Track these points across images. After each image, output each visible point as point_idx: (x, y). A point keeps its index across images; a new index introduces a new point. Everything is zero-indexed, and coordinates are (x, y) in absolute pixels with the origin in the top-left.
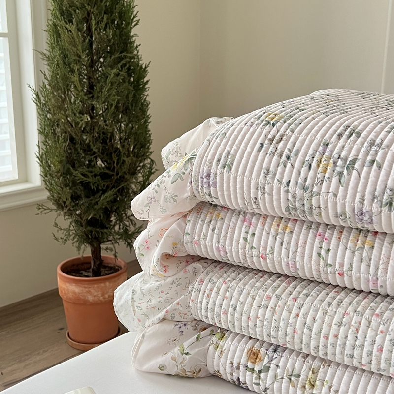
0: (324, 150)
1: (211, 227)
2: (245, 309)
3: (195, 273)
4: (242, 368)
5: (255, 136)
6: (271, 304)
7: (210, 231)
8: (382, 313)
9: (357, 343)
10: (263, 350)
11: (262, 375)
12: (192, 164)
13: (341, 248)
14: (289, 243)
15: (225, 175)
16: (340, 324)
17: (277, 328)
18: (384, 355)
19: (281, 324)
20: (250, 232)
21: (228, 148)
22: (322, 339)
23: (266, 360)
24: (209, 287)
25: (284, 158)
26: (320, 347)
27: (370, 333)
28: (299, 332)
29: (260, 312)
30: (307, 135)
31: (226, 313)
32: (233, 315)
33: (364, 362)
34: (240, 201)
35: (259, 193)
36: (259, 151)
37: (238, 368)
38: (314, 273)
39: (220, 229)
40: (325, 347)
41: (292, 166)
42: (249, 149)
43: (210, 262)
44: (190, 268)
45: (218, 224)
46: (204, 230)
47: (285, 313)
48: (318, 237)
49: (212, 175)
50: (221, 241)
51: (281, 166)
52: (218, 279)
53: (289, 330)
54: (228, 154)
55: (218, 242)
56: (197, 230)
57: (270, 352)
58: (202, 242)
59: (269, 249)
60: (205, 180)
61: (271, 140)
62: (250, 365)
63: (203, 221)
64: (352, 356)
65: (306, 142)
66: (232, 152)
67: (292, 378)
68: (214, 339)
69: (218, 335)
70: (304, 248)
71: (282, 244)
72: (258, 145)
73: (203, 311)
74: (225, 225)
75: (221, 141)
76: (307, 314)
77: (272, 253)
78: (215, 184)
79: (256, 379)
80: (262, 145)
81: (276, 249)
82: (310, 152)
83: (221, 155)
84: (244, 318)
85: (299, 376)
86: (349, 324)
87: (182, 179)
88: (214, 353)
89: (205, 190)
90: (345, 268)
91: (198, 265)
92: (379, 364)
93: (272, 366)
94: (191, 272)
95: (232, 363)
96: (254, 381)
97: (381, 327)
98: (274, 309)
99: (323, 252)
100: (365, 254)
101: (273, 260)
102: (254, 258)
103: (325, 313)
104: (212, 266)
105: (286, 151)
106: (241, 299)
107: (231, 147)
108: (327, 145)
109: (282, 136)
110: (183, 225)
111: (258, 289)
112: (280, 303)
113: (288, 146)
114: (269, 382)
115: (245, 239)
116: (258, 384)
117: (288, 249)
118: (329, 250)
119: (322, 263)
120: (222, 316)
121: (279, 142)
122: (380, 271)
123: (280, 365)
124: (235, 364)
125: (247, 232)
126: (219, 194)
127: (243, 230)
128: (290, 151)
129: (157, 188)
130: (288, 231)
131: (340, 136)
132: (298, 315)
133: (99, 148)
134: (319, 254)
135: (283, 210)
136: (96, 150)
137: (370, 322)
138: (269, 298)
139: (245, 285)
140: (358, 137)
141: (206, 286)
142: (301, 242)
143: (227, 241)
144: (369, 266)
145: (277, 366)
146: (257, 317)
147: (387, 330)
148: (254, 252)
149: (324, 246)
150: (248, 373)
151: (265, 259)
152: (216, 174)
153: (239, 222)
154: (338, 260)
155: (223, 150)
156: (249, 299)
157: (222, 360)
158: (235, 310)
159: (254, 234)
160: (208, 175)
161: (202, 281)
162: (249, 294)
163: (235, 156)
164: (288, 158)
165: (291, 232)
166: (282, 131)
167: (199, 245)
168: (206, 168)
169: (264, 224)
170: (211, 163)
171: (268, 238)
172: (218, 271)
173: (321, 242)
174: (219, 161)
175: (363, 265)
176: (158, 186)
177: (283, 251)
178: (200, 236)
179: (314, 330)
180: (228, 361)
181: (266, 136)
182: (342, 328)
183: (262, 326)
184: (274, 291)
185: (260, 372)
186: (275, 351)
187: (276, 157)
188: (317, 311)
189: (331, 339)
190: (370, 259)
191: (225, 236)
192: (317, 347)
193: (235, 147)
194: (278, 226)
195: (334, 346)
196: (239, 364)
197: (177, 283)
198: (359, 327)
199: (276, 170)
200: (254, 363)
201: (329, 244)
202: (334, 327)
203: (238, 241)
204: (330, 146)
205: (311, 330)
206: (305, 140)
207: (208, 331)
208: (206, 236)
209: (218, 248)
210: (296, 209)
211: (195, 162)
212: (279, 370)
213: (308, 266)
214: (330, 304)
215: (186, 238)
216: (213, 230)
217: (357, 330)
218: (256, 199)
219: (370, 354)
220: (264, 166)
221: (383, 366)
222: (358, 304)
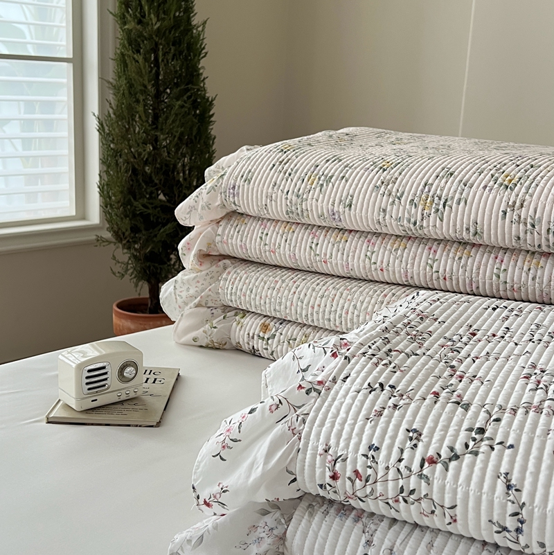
0: (315, 170)
1: (237, 230)
2: (259, 291)
3: (225, 268)
4: (255, 337)
5: (270, 159)
6: (278, 286)
7: (236, 233)
8: (351, 288)
9: (332, 309)
10: (273, 323)
11: (270, 341)
12: (223, 179)
13: (326, 241)
14: (291, 240)
15: (246, 186)
16: (322, 297)
17: (280, 304)
18: (349, 316)
19: (283, 300)
20: (265, 233)
21: (250, 167)
22: (310, 308)
23: (274, 330)
24: (234, 277)
25: (287, 174)
26: (309, 315)
27: (342, 301)
28: (295, 304)
29: (270, 291)
30: (306, 160)
31: (245, 295)
32: (250, 296)
33: (337, 324)
34: (255, 208)
35: (268, 201)
36: (271, 169)
37: (253, 338)
38: (308, 262)
39: (244, 231)
40: (312, 314)
41: (292, 180)
42: (264, 168)
43: (238, 260)
44: (221, 263)
45: (243, 228)
46: (232, 232)
47: (286, 292)
48: (311, 235)
49: (236, 187)
50: (244, 240)
51: (285, 180)
52: (241, 271)
53: (288, 304)
54: (250, 171)
55: (241, 241)
56: (226, 232)
57: (277, 325)
58: (230, 241)
59: (277, 244)
60: (231, 191)
61: (281, 162)
62: (261, 334)
63: (232, 225)
64: (329, 320)
65: (304, 164)
66: (252, 170)
67: (291, 342)
68: (237, 318)
69: (241, 315)
70: (301, 243)
71: (286, 241)
72: (271, 165)
73: (229, 295)
74: (247, 229)
75: (246, 162)
76: (301, 291)
77: (279, 248)
78: (238, 194)
79: (265, 345)
80: (274, 165)
81: (282, 245)
82: (305, 171)
83: (244, 172)
84: (258, 298)
85: (295, 339)
86: (329, 296)
87: (215, 191)
88: (236, 327)
89: (231, 199)
90: (328, 257)
91: (227, 262)
92: (346, 324)
93: (278, 334)
94: (222, 266)
95: (249, 334)
96: (264, 347)
97: (349, 297)
98: (279, 289)
99: (313, 246)
100: (341, 246)
101: (279, 253)
102: (267, 253)
103: (314, 290)
104: (239, 263)
105: (289, 170)
106: (257, 284)
107: (252, 167)
108: (318, 166)
109: (289, 160)
110: (216, 228)
111: (270, 277)
112: (284, 285)
113: (291, 167)
114: (274, 346)
115: (261, 238)
116: (267, 349)
117: (290, 245)
118: (318, 244)
119: (312, 254)
120: (242, 298)
121: (285, 164)
122: (350, 257)
123: (283, 333)
124: (251, 335)
125: (262, 233)
126: (241, 202)
127: (260, 231)
128: (292, 170)
129: (196, 198)
130: (291, 230)
131: (328, 161)
132: (295, 293)
133: (161, 180)
134: (311, 247)
135: (285, 213)
136: (157, 181)
137: (342, 294)
138: (277, 282)
139: (261, 274)
140: (339, 162)
141: (232, 276)
142: (299, 238)
143: (248, 240)
144: (343, 254)
145: (281, 334)
146: (267, 296)
147: (353, 299)
148: (267, 248)
149: (315, 241)
150: (260, 341)
151: (274, 252)
152: (239, 187)
153: (258, 226)
154: (323, 251)
155: (246, 169)
156: (263, 283)
157: (242, 332)
158: (251, 292)
159: (267, 234)
160: (234, 187)
161: (229, 273)
162: (262, 280)
163: (254, 173)
164: (290, 175)
165: (294, 232)
166: (289, 157)
167: (227, 244)
168: (232, 182)
169: (275, 227)
170: (237, 178)
171: (277, 237)
172: (243, 266)
173: (313, 238)
174: (242, 176)
175: (339, 254)
176: (197, 196)
177: (287, 245)
178: (228, 236)
179: (305, 302)
180: (246, 333)
181: (278, 159)
182: (324, 299)
183: (270, 303)
184: (281, 277)
185: (268, 339)
186: (281, 324)
187: (282, 174)
188: (308, 289)
189: (316, 308)
190: (344, 250)
191: (247, 236)
192: (307, 316)
193: (255, 167)
194: (285, 227)
195: (318, 313)
196: (254, 334)
197: (210, 276)
198: (334, 298)
199: (281, 183)
200: (265, 332)
201: (318, 240)
202: (318, 299)
203: (256, 240)
204: (319, 167)
205: (303, 303)
206: (304, 162)
207: (233, 313)
208: (232, 236)
209: (241, 246)
210: (292, 212)
211: (225, 177)
212: (282, 336)
213: (304, 257)
214: (318, 284)
215: (218, 238)
216: (238, 232)
217: (333, 300)
218: (266, 205)
219: (340, 317)
220: (273, 180)
221: (349, 325)
222: (338, 284)
